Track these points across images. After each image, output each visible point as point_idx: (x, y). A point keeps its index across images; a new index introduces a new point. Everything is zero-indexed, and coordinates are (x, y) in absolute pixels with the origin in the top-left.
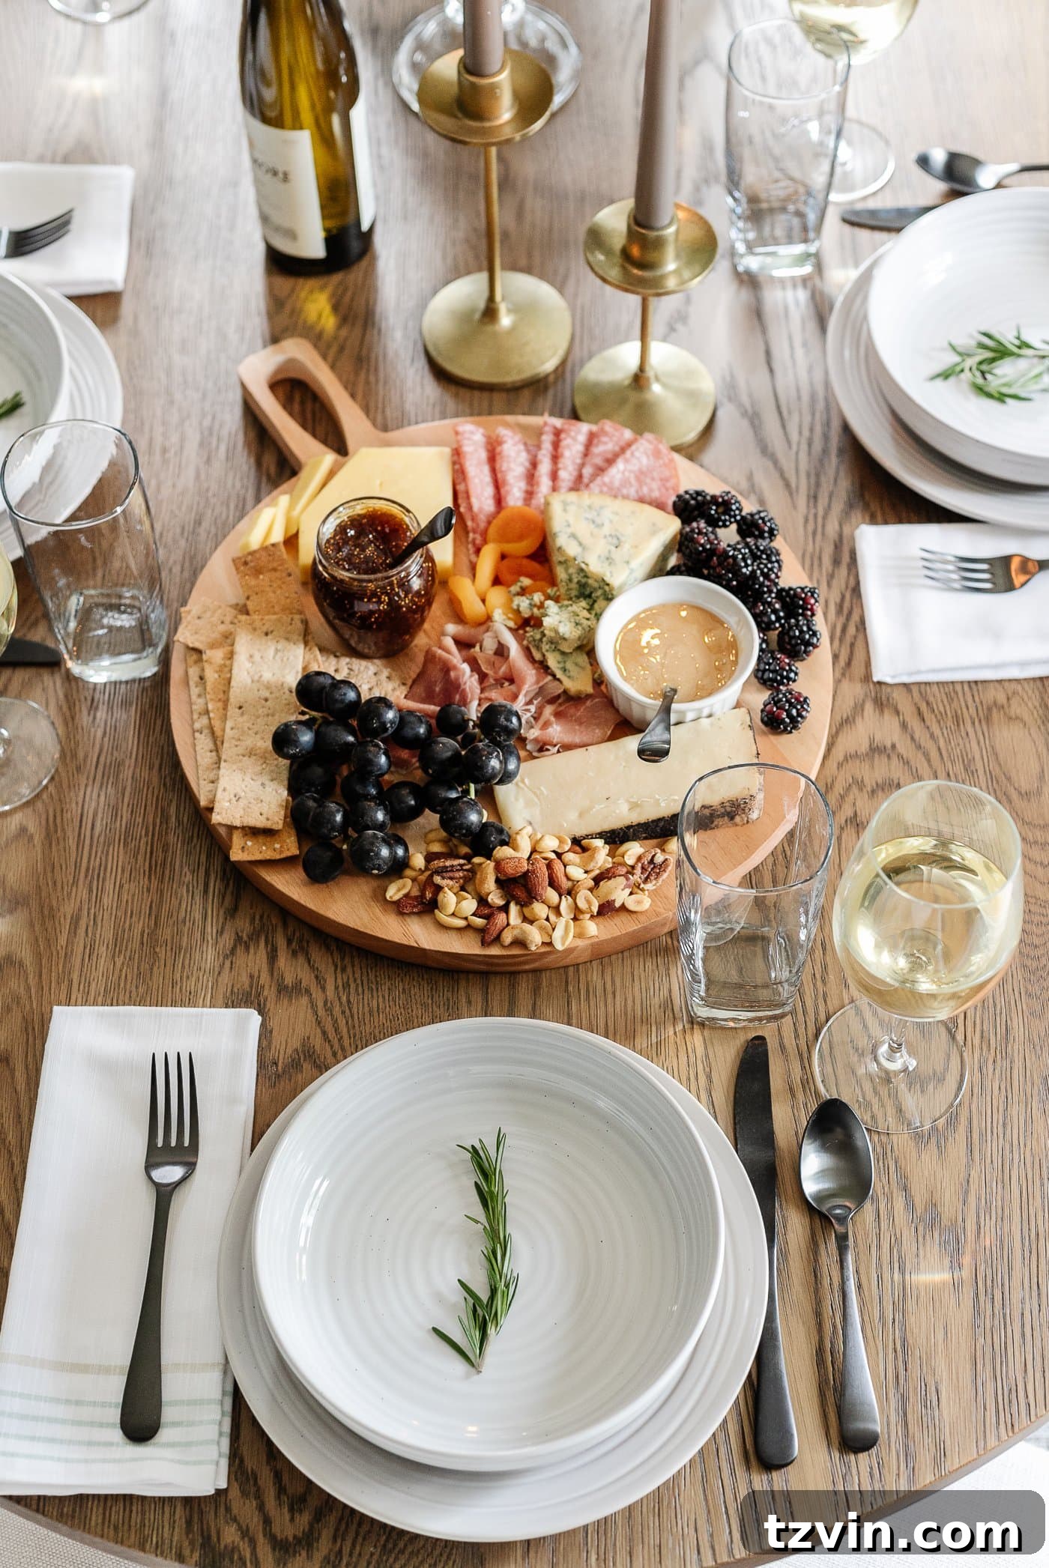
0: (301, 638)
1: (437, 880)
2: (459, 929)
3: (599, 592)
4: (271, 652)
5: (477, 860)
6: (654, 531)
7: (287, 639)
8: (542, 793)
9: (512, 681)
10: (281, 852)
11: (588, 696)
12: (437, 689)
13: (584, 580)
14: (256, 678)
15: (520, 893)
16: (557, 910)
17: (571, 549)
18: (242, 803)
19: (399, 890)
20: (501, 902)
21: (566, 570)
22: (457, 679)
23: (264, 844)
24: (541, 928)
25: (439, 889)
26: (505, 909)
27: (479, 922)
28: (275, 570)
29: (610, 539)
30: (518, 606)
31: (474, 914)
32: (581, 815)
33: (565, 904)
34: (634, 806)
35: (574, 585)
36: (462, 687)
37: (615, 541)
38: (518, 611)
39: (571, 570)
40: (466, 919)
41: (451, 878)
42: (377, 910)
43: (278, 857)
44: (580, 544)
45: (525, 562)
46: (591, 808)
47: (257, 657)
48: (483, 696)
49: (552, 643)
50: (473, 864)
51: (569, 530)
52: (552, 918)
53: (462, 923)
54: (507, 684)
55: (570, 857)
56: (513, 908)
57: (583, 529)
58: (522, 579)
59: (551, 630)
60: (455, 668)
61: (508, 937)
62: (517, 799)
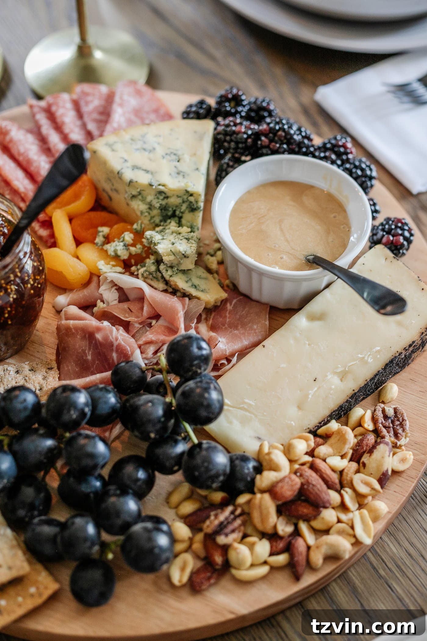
1: (222, 540)
2: (264, 578)
3: (184, 207)
5: (242, 499)
6: (201, 138)
8: (250, 405)
9: (157, 317)
10: (40, 595)
11: (224, 302)
12: (89, 358)
13: (164, 203)
15: (305, 510)
16: (343, 507)
17: (143, 179)
19: (183, 569)
20: (289, 529)
21: (143, 200)
22: (106, 338)
23: (18, 595)
24: (341, 533)
25: (225, 549)
26: (297, 533)
27: (282, 559)
29: (168, 157)
30: (115, 251)
31: (272, 554)
32: (299, 408)
33: (348, 496)
34: (343, 376)
35: (155, 212)
36: (115, 344)
37: (174, 157)
38: (116, 257)
39: (149, 198)
40: (265, 563)
41: (233, 531)
42: (172, 602)
43: (39, 601)
44: (147, 171)
45: (93, 214)
46: (307, 396)
48: (141, 342)
49: (172, 267)
50: (240, 505)
51: (129, 164)
52: (343, 517)
53: (265, 570)
54: (154, 322)
55: (323, 450)
56: (304, 527)
57: (140, 159)
58: (100, 229)
59: (168, 255)
60: (99, 329)
61: (317, 558)
62: (231, 423)
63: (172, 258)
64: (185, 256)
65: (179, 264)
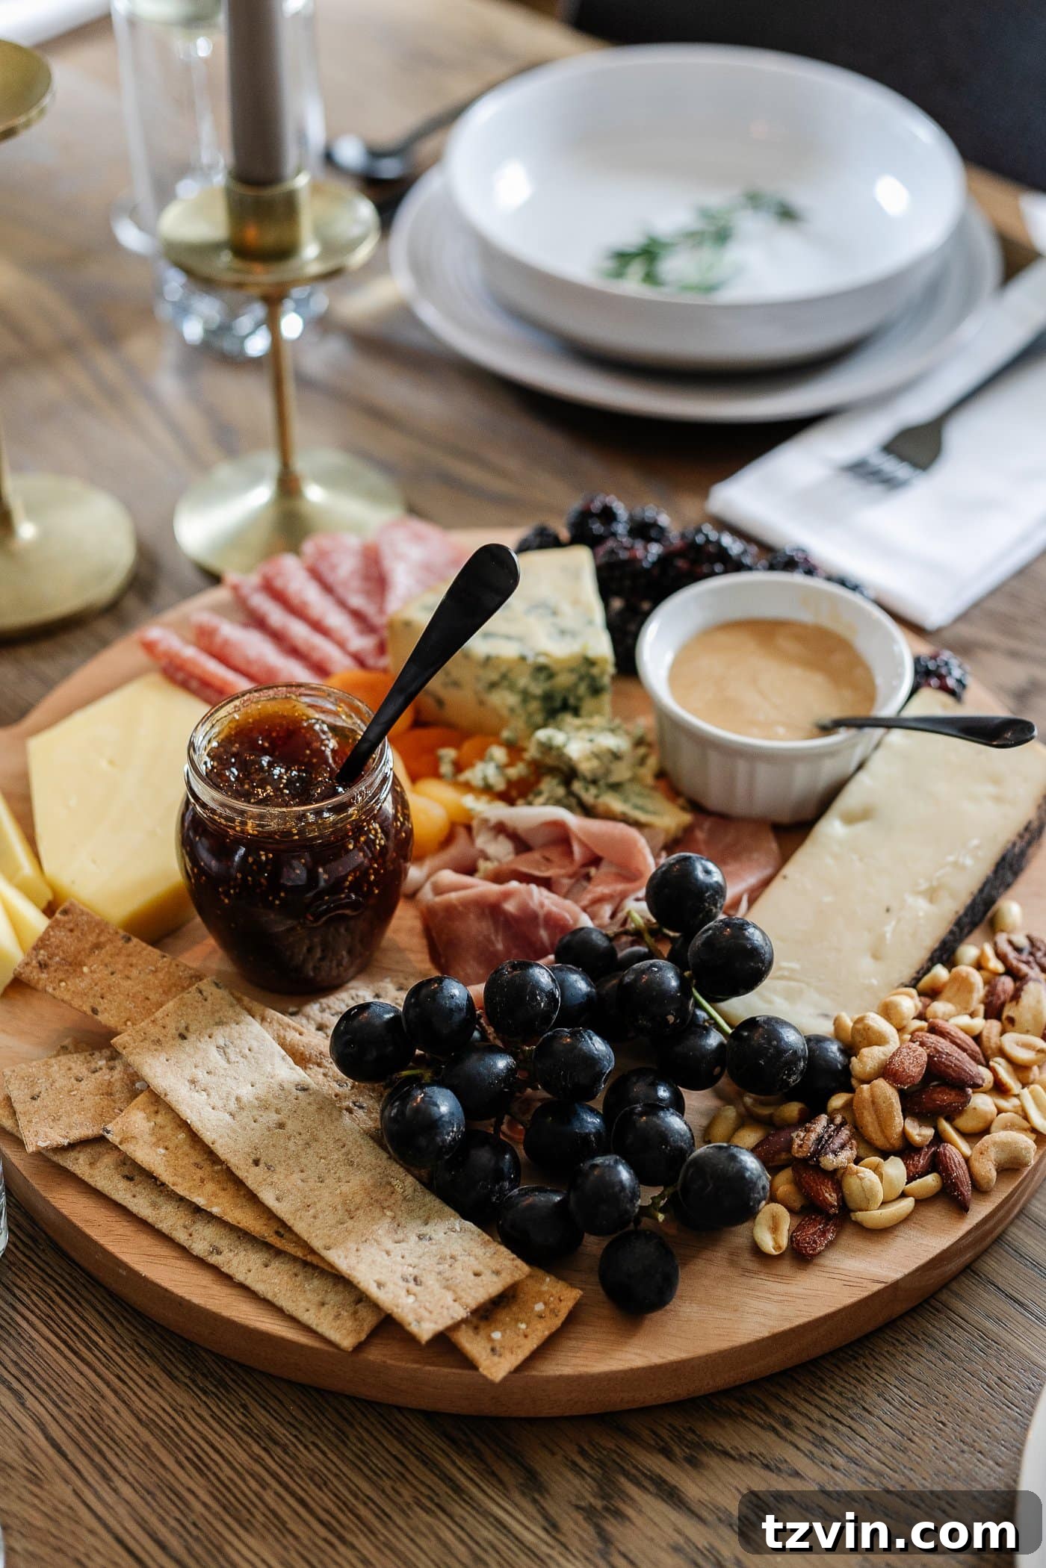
0: (238, 1008)
1: (830, 1161)
2: (906, 1220)
3: (582, 689)
4: (215, 1056)
5: (838, 1102)
6: (576, 576)
7: (220, 1023)
8: (792, 970)
9: (595, 861)
10: (554, 1313)
11: (689, 830)
12: (500, 946)
13: (547, 686)
14: (233, 1105)
15: (946, 1097)
16: (1001, 1088)
18: (431, 1281)
19: (775, 1229)
20: (929, 1132)
21: (512, 687)
22: (524, 907)
23: (518, 1321)
24: (1009, 1127)
25: (838, 1176)
26: (939, 1138)
27: (931, 1180)
28: (98, 946)
30: (485, 779)
31: (910, 1179)
32: (876, 956)
33: (1003, 1069)
34: (931, 895)
35: (534, 705)
36: (542, 913)
38: (487, 788)
39: (522, 682)
40: (904, 1195)
41: (842, 1147)
43: (558, 1322)
44: (509, 638)
45: (418, 732)
46: (882, 937)
47: (200, 1075)
48: (585, 902)
49: (594, 782)
50: (837, 1111)
52: (1005, 1104)
53: (906, 1205)
54: (593, 871)
55: (940, 1007)
56: (948, 1129)
58: (442, 753)
59: (588, 759)
60: (507, 896)
61: (987, 1169)
62: (770, 1002)
63: (595, 763)
64: (616, 756)
65: (608, 772)
